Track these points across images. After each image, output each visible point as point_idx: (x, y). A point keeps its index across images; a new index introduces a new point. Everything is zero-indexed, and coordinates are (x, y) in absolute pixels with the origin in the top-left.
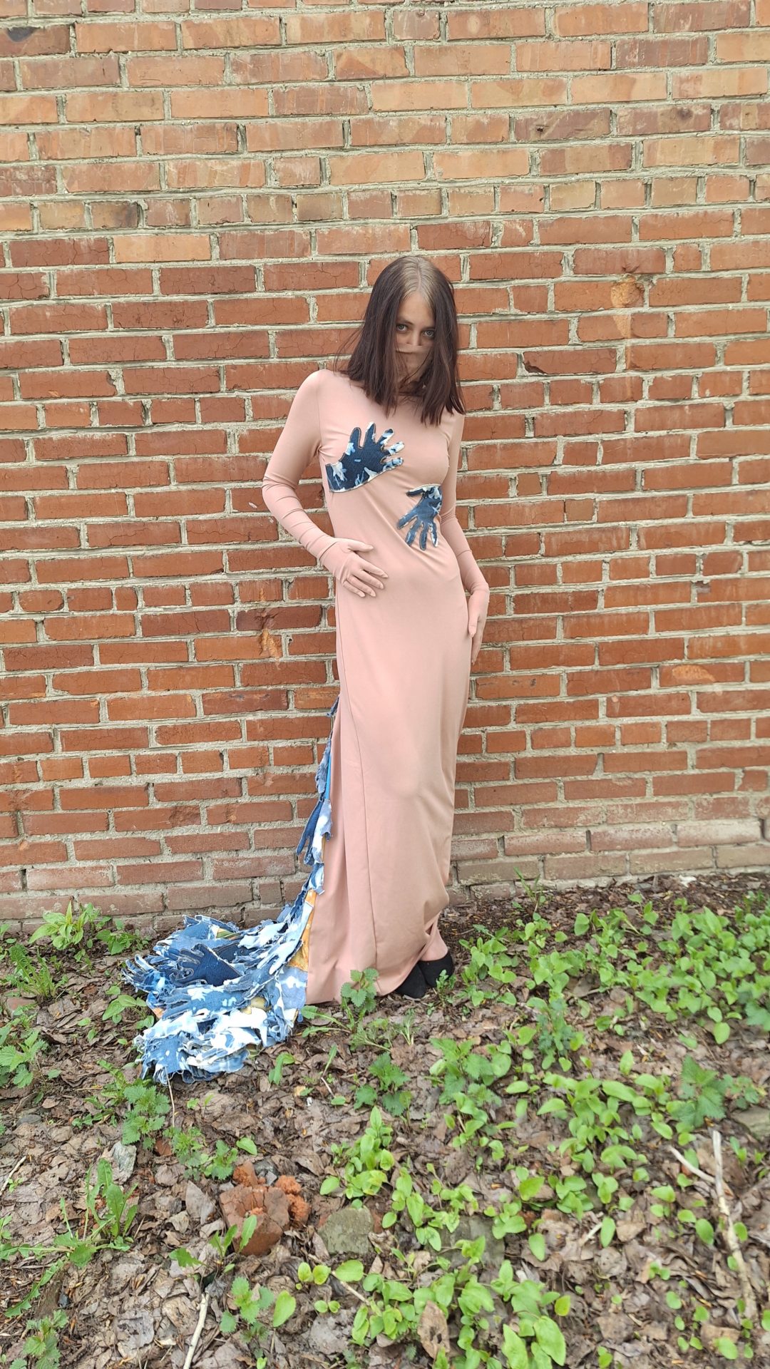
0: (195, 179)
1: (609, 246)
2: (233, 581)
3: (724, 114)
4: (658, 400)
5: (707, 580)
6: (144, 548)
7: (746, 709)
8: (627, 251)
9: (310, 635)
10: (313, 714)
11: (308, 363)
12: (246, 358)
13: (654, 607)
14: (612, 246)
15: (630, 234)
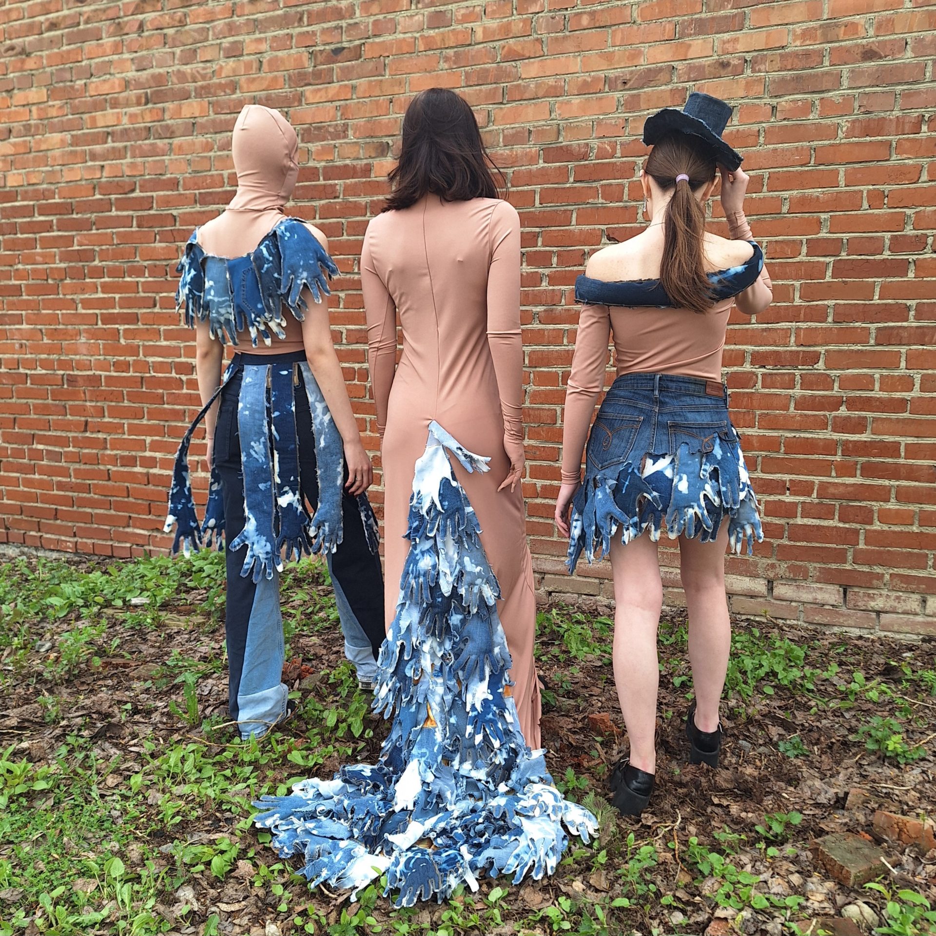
3: (754, 62)
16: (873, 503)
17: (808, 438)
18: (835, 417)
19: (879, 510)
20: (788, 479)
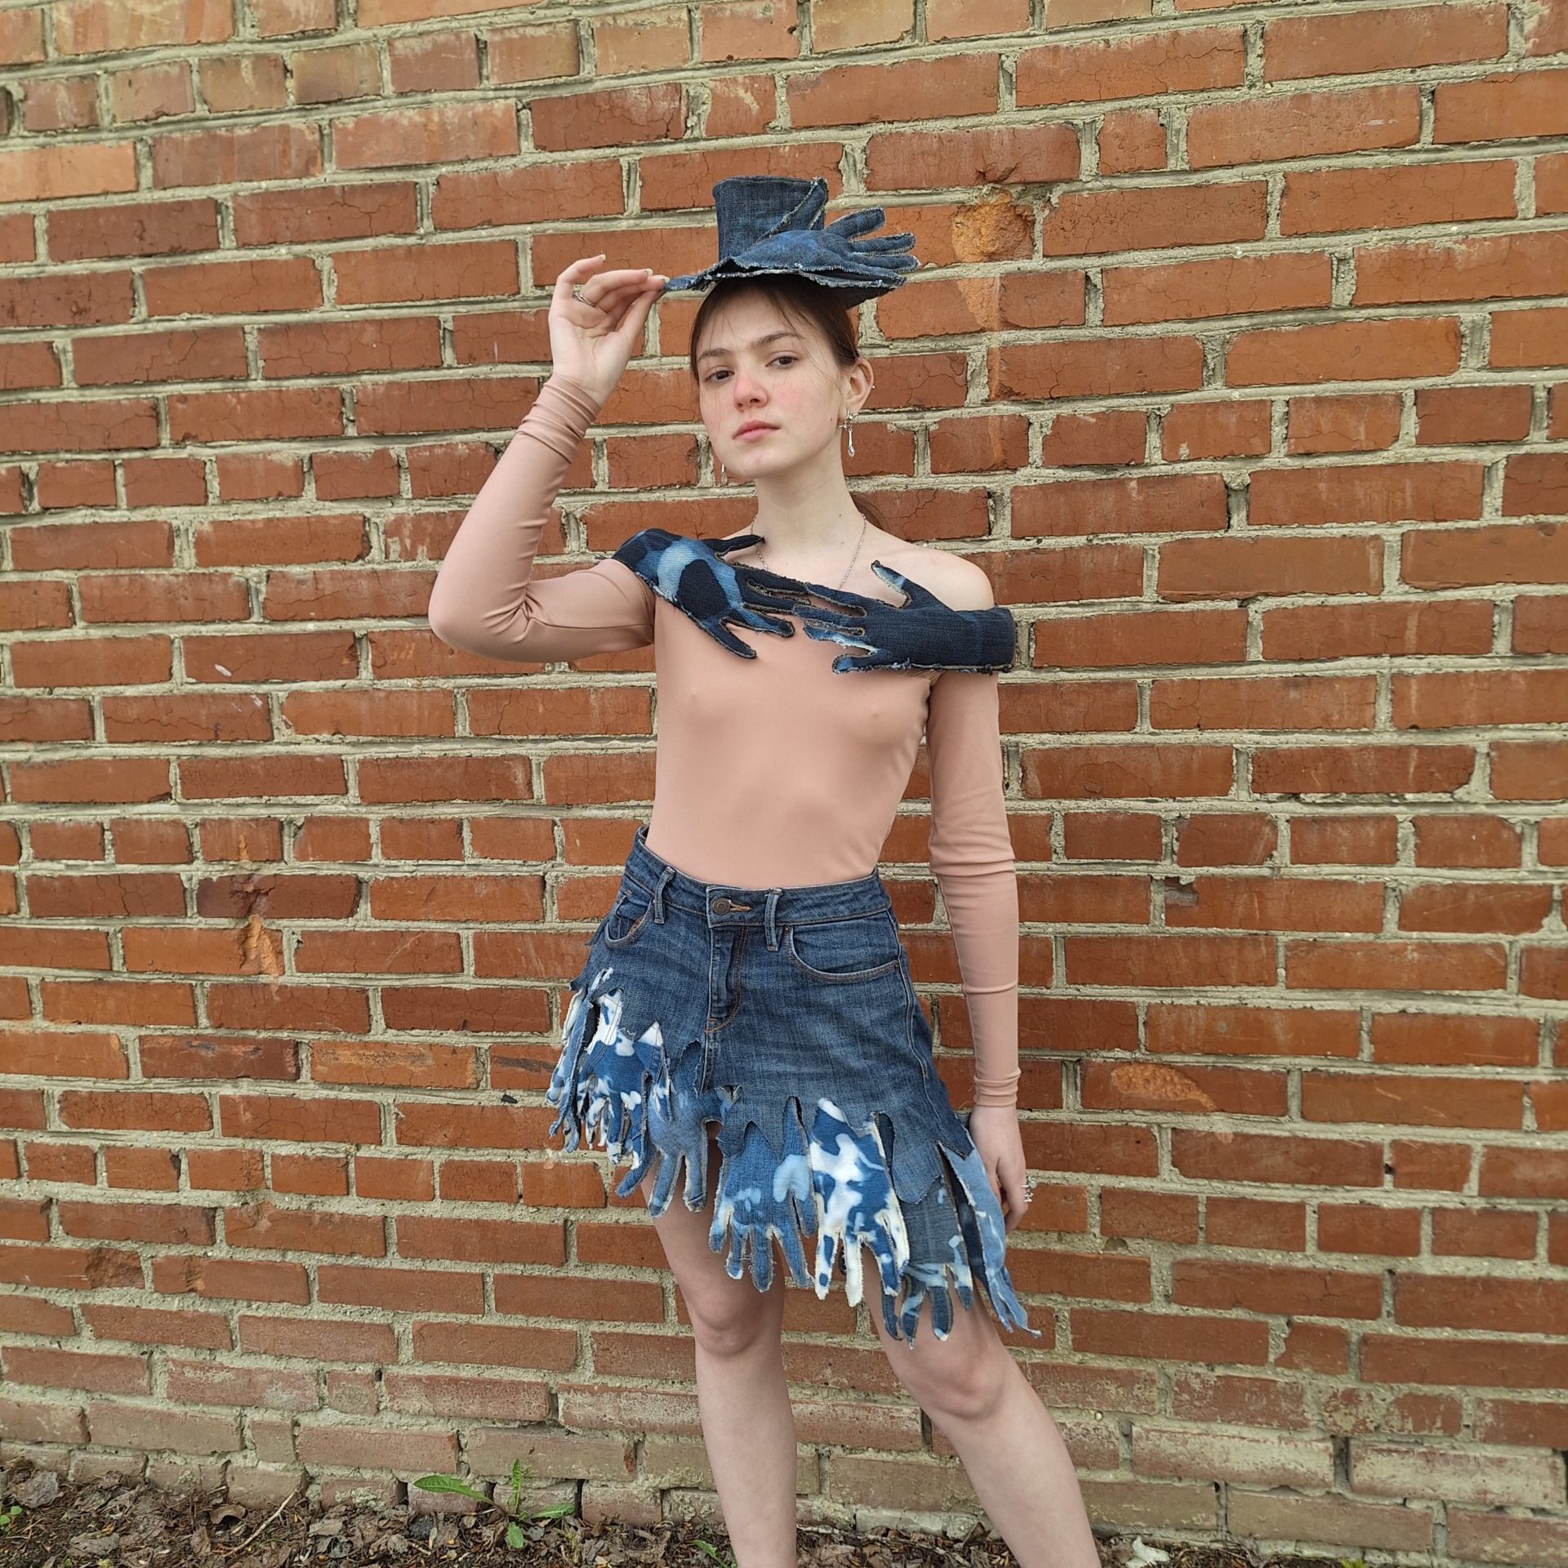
0: (106, 33)
1: (948, 125)
2: (189, 818)
4: (1065, 467)
5: (1188, 875)
6: (31, 746)
7: (1293, 1181)
8: (988, 134)
9: (335, 935)
10: (347, 1094)
11: (322, 390)
12: (205, 380)
13: (1062, 927)
14: (955, 123)
15: (994, 93)
18: (1529, 951)
20: (1388, 1140)
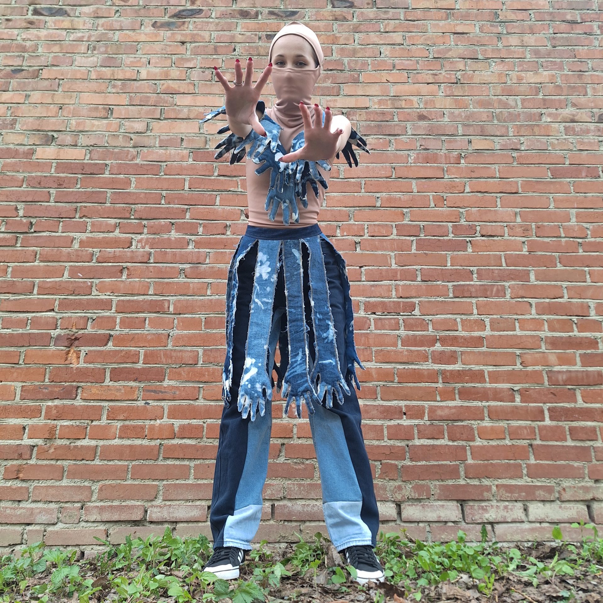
0: (84, 127)
2: (58, 316)
6: (10, 295)
7: (380, 418)
9: (99, 352)
10: (92, 403)
11: (126, 207)
12: (93, 203)
16: (473, 422)
17: (415, 369)
18: (433, 352)
19: (478, 429)
20: (403, 405)
